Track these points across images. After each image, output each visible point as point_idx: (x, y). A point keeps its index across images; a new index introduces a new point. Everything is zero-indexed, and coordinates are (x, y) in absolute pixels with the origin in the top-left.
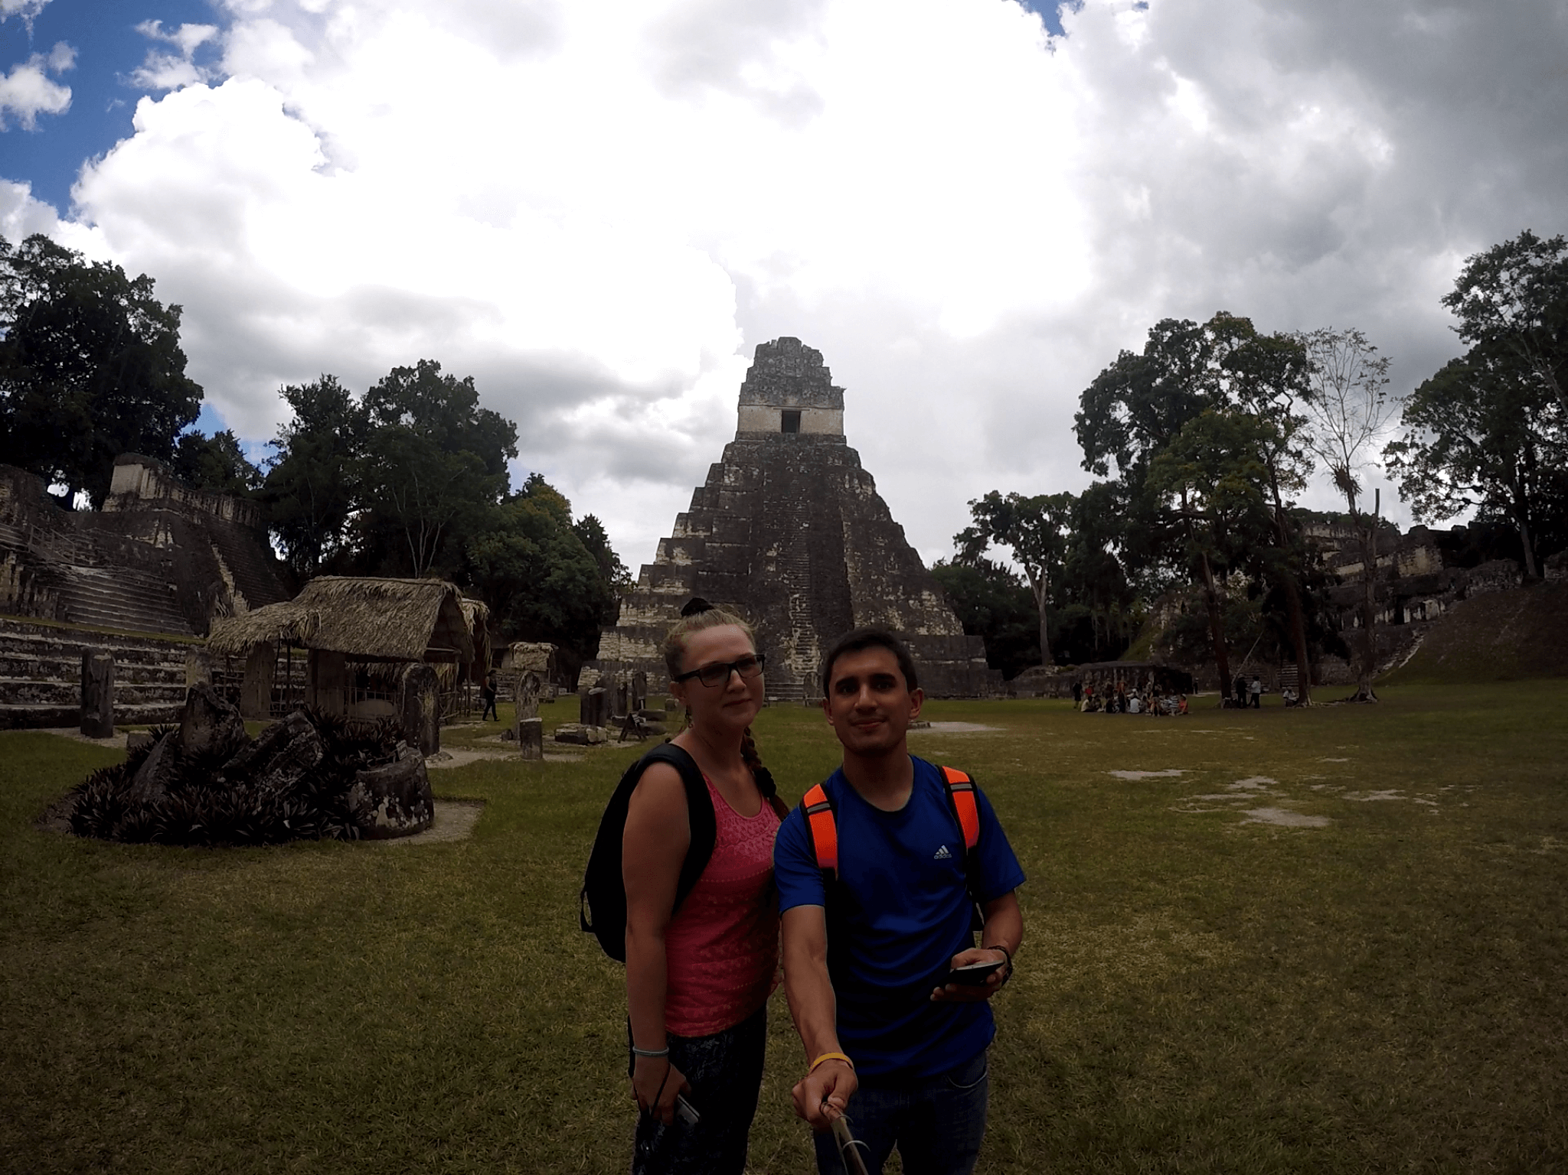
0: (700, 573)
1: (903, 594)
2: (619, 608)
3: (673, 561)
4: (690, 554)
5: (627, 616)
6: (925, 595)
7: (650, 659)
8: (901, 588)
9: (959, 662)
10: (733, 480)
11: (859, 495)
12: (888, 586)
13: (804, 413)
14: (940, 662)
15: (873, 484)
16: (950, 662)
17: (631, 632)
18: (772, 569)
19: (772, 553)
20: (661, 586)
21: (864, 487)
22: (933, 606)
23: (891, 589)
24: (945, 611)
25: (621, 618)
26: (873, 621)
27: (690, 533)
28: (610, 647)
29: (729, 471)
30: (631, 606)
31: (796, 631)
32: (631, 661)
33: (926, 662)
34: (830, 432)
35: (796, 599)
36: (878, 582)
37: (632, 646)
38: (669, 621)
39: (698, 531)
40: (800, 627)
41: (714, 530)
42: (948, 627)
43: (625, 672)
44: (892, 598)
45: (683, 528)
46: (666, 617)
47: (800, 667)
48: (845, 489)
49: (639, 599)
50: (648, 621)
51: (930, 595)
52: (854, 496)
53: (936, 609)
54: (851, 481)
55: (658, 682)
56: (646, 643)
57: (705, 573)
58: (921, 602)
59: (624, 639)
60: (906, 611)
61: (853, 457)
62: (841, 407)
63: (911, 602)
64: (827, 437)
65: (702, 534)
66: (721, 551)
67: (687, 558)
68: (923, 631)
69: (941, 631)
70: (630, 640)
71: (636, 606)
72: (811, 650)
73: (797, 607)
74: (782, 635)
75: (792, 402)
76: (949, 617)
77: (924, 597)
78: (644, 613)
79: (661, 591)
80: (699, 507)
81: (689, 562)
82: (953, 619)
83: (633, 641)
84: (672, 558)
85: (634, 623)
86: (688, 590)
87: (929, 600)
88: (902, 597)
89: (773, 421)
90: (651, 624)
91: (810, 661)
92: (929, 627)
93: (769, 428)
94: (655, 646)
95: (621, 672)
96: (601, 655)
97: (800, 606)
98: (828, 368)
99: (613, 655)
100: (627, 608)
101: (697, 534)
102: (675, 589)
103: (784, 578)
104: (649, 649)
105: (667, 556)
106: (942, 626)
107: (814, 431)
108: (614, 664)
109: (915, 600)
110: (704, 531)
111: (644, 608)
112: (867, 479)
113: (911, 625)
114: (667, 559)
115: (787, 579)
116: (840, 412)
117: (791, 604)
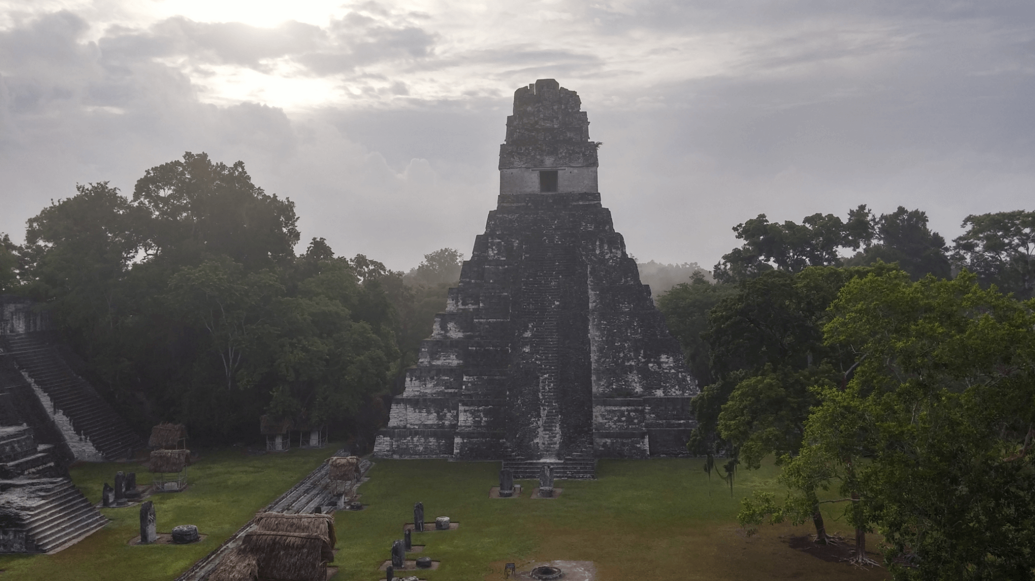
0: (470, 348)
1: (644, 357)
2: (405, 381)
3: (448, 334)
4: (462, 328)
5: (412, 388)
6: (663, 358)
7: (432, 425)
8: (642, 352)
9: (690, 421)
10: (496, 252)
11: (608, 260)
12: (630, 351)
13: (560, 172)
14: (673, 421)
15: (623, 245)
16: (682, 422)
17: (417, 403)
18: (527, 350)
19: (528, 334)
20: (438, 359)
21: (613, 251)
22: (671, 368)
23: (632, 354)
24: (681, 372)
25: (406, 389)
26: (614, 387)
27: (461, 307)
28: (399, 416)
29: (493, 244)
30: (414, 379)
31: (544, 409)
32: (417, 427)
33: (660, 422)
34: (585, 190)
35: (546, 379)
36: (622, 348)
37: (417, 415)
38: (446, 391)
39: (467, 304)
40: (548, 406)
41: (481, 305)
42: (683, 389)
43: (412, 439)
44: (633, 363)
45: (454, 302)
46: (443, 388)
47: (546, 443)
48: (595, 255)
49: (421, 373)
50: (428, 391)
51: (667, 358)
52: (603, 261)
53: (673, 371)
54: (601, 247)
55: (439, 446)
56: (429, 412)
57: (474, 348)
58: (659, 364)
59: (410, 409)
60: (645, 373)
61: (605, 217)
62: (595, 164)
63: (651, 365)
64: (583, 196)
65: (471, 307)
66: (487, 326)
67: (459, 331)
68: (659, 393)
69: (675, 392)
70: (414, 409)
71: (418, 378)
72: (556, 427)
73: (546, 387)
74: (532, 416)
75: (549, 162)
76: (684, 379)
77: (662, 360)
78: (425, 385)
79: (439, 363)
80: (468, 280)
81: (460, 335)
82: (688, 379)
83: (417, 411)
84: (447, 331)
85: (417, 393)
86: (461, 362)
87: (667, 363)
88: (643, 360)
89: (532, 182)
90: (432, 394)
91: (555, 437)
92: (665, 388)
93: (528, 190)
94: (435, 414)
95: (409, 438)
96: (392, 423)
97: (549, 386)
98: (585, 113)
99: (402, 423)
100: (411, 380)
101: (467, 307)
102: (450, 361)
103: (537, 359)
104: (431, 417)
105: (442, 330)
106: (677, 387)
107: (570, 190)
108: (404, 432)
109: (654, 362)
110: (472, 304)
111: (425, 381)
112: (617, 241)
113: (648, 388)
114: (443, 332)
115: (540, 360)
116: (593, 169)
117: (541, 384)
